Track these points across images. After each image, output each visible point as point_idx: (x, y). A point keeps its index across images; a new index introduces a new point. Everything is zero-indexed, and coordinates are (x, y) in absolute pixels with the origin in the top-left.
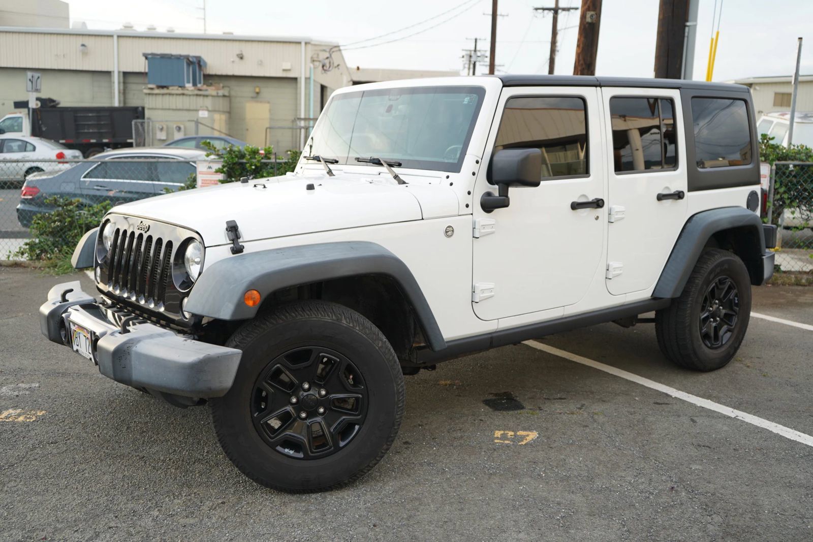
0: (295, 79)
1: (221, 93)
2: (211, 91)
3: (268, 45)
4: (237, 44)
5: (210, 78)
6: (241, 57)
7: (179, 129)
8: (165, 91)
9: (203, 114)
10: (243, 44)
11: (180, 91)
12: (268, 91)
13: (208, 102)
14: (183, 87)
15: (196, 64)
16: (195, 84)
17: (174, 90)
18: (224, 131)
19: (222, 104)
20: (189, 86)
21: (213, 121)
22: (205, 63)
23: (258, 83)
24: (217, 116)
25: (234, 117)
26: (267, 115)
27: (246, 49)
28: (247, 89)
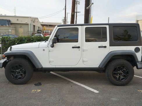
0: (28, 24)
1: (14, 26)
2: (12, 26)
3: (23, 18)
4: (17, 18)
5: (12, 24)
6: (18, 20)
7: (5, 33)
8: (2, 26)
9: (10, 30)
10: (18, 18)
11: (5, 26)
12: (23, 26)
13: (11, 28)
14: (6, 25)
15: (9, 21)
16: (9, 25)
17: (4, 26)
18: (14, 33)
19: (14, 28)
20: (7, 25)
21: (12, 32)
22: (11, 21)
23: (21, 25)
24: (13, 31)
25: (16, 31)
26: (23, 30)
27: (19, 19)
28: (19, 26)
